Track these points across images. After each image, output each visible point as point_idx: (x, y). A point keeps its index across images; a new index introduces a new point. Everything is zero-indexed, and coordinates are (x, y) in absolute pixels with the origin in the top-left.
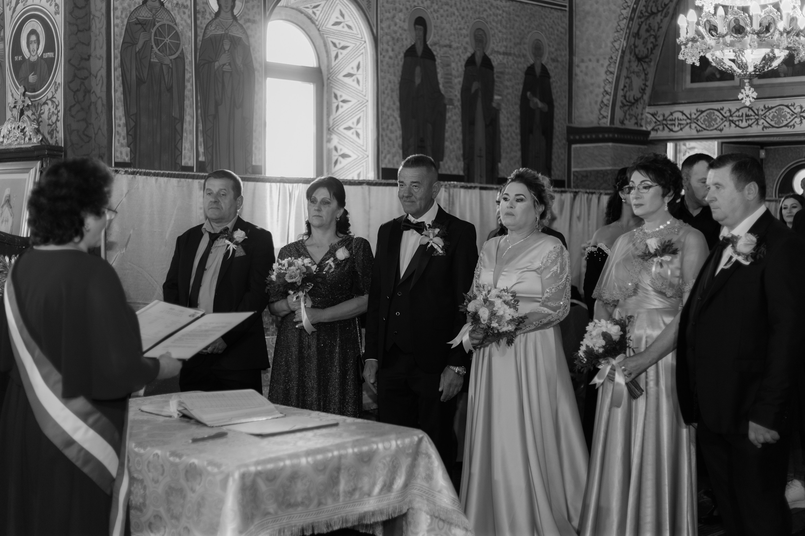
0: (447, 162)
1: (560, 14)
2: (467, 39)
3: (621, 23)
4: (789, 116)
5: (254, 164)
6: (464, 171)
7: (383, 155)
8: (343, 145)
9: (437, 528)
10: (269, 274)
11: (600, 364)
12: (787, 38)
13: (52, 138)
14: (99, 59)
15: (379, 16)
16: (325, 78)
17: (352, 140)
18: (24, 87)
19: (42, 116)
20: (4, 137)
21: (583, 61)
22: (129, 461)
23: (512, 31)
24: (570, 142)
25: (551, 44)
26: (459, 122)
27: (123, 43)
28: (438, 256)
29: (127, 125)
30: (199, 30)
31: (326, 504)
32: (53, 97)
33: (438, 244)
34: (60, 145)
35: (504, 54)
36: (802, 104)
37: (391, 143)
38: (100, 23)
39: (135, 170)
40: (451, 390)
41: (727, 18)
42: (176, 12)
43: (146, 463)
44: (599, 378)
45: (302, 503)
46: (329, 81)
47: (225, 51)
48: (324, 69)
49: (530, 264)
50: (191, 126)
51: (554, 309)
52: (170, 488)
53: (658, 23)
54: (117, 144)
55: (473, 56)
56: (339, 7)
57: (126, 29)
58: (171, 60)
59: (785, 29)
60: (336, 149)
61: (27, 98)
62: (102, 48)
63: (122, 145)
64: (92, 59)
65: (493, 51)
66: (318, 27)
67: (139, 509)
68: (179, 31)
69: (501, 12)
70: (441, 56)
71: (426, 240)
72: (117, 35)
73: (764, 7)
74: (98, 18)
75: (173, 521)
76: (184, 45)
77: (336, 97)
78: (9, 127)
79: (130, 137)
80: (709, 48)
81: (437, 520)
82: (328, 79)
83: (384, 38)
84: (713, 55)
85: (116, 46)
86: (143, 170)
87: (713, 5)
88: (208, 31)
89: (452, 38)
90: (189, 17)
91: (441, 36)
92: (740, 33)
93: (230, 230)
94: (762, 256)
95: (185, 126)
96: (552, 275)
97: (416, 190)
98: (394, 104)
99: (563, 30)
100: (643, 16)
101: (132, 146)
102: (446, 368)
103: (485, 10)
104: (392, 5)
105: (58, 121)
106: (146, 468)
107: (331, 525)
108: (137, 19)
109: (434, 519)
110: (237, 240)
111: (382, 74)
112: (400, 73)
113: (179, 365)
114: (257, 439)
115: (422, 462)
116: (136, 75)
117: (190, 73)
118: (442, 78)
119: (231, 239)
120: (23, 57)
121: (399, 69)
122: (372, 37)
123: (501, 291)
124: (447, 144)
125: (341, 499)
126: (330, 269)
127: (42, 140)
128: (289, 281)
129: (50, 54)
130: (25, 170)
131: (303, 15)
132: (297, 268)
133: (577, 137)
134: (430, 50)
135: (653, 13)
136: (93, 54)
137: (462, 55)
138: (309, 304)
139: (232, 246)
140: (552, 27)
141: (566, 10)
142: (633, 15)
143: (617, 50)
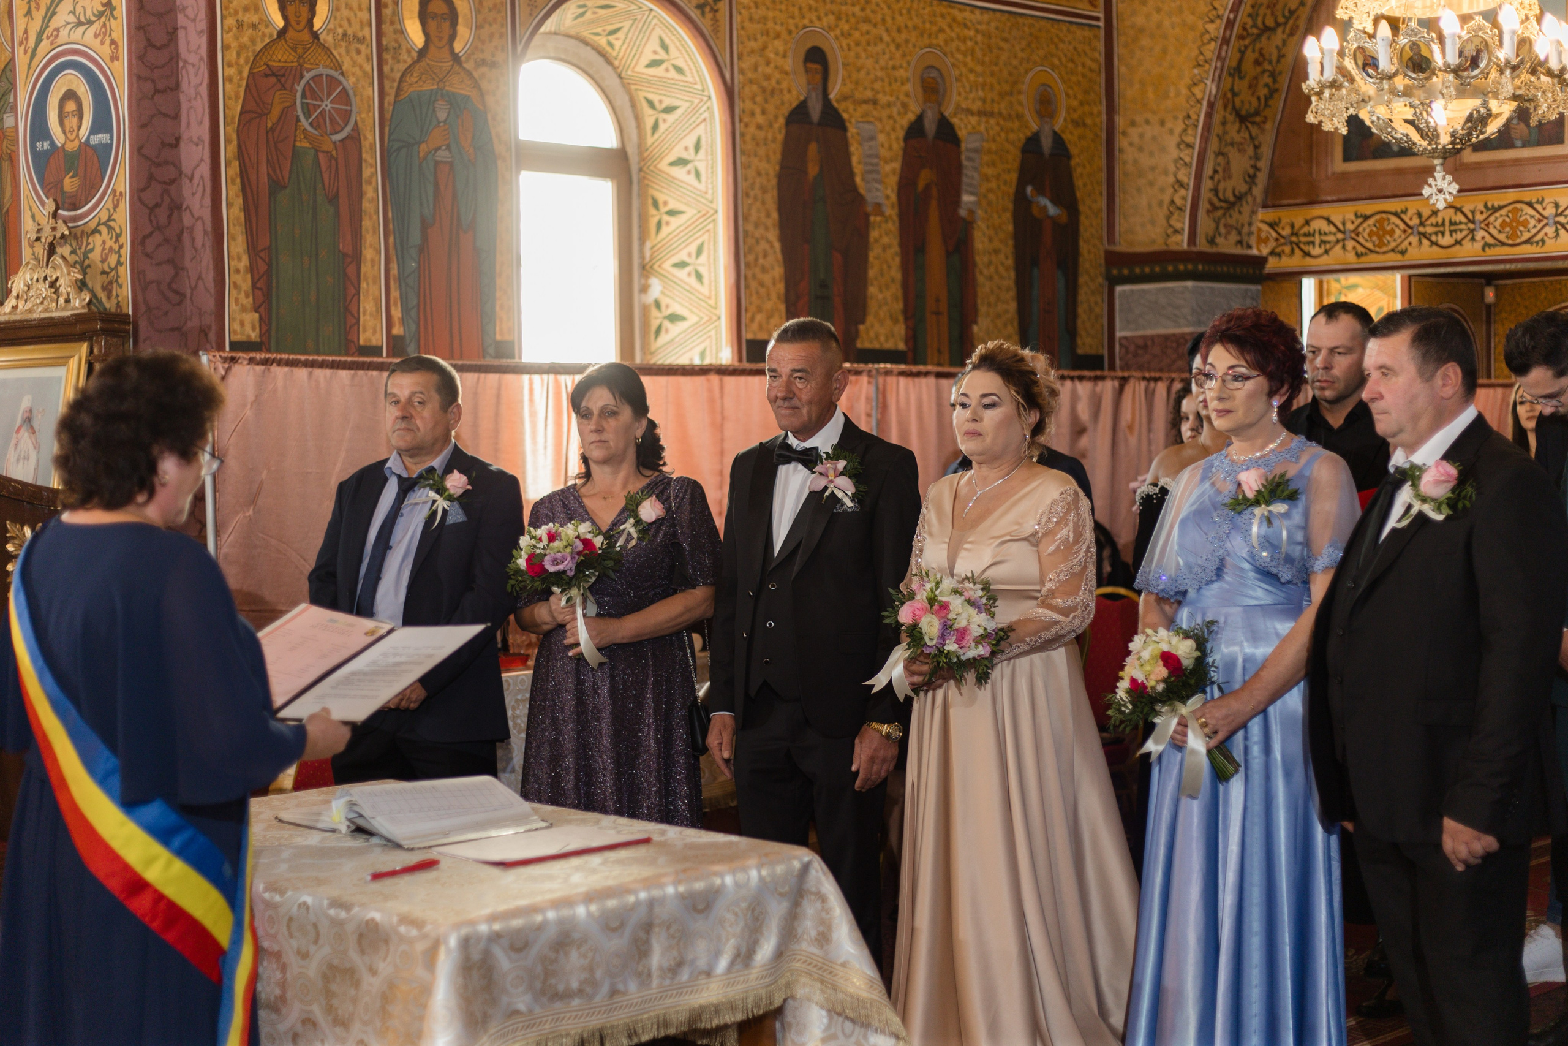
0: (872, 326)
1: (1087, 33)
2: (908, 87)
3: (1204, 49)
4: (1532, 222)
5: (498, 337)
6: (907, 343)
7: (749, 315)
8: (671, 298)
9: (840, 1034)
10: (512, 557)
11: (1157, 714)
12: (1513, 79)
13: (109, 297)
14: (197, 145)
15: (735, 46)
16: (634, 168)
17: (687, 287)
18: (55, 200)
19: (90, 255)
20: (17, 297)
21: (1133, 124)
22: (252, 917)
23: (995, 69)
24: (1113, 281)
25: (1071, 92)
26: (896, 249)
27: (242, 113)
28: (845, 512)
29: (251, 269)
30: (387, 84)
31: (624, 993)
32: (109, 219)
33: (844, 489)
34: (125, 311)
35: (981, 113)
36: (1557, 200)
37: (762, 291)
38: (196, 75)
39: (268, 356)
40: (875, 768)
41: (1397, 43)
42: (343, 50)
43: (285, 920)
44: (1156, 742)
45: (581, 992)
46: (642, 174)
47: (439, 123)
48: (632, 151)
49: (1016, 527)
50: (376, 267)
51: (1065, 612)
52: (331, 967)
53: (1277, 47)
54: (234, 307)
55: (920, 118)
56: (658, 32)
57: (247, 86)
58: (335, 143)
59: (1508, 62)
60: (658, 305)
61: (60, 222)
62: (201, 123)
63: (244, 309)
64: (182, 144)
65: (959, 109)
66: (619, 70)
67: (275, 1009)
68: (348, 88)
69: (972, 33)
70: (858, 122)
71: (821, 483)
72: (230, 98)
73: (1465, 19)
74: (194, 66)
75: (338, 1030)
76: (359, 113)
77: (656, 204)
78: (28, 277)
79: (258, 292)
80: (1363, 100)
81: (841, 1019)
82: (641, 170)
83: (747, 89)
84: (1372, 113)
85: (229, 120)
86: (285, 356)
87: (1372, 17)
88: (405, 86)
89: (878, 86)
90: (368, 60)
91: (857, 83)
92: (1422, 71)
93: (439, 472)
94: (1468, 504)
95: (363, 269)
96: (1058, 547)
97: (800, 386)
98: (768, 215)
99: (1094, 66)
100: (1248, 34)
101: (262, 309)
102: (865, 726)
103: (941, 30)
104: (759, 26)
105: (121, 265)
106: (284, 930)
107: (635, 1032)
108: (268, 66)
109: (835, 1017)
110: (452, 491)
111: (744, 158)
112: (779, 156)
113: (346, 734)
114: (496, 871)
115: (810, 909)
116: (268, 174)
117: (371, 166)
118: (860, 163)
119: (440, 490)
120: (53, 144)
121: (777, 148)
122: (722, 88)
123: (963, 580)
124: (872, 290)
125: (655, 982)
126: (628, 541)
127: (90, 302)
128: (552, 569)
129: (103, 138)
130: (60, 361)
131: (589, 48)
132: (565, 543)
133: (1126, 272)
134: (835, 110)
135: (1267, 29)
136: (185, 136)
137: (897, 118)
138: (593, 610)
139: (442, 504)
140: (1072, 60)
141: (1098, 27)
142: (1228, 33)
143: (1199, 102)
